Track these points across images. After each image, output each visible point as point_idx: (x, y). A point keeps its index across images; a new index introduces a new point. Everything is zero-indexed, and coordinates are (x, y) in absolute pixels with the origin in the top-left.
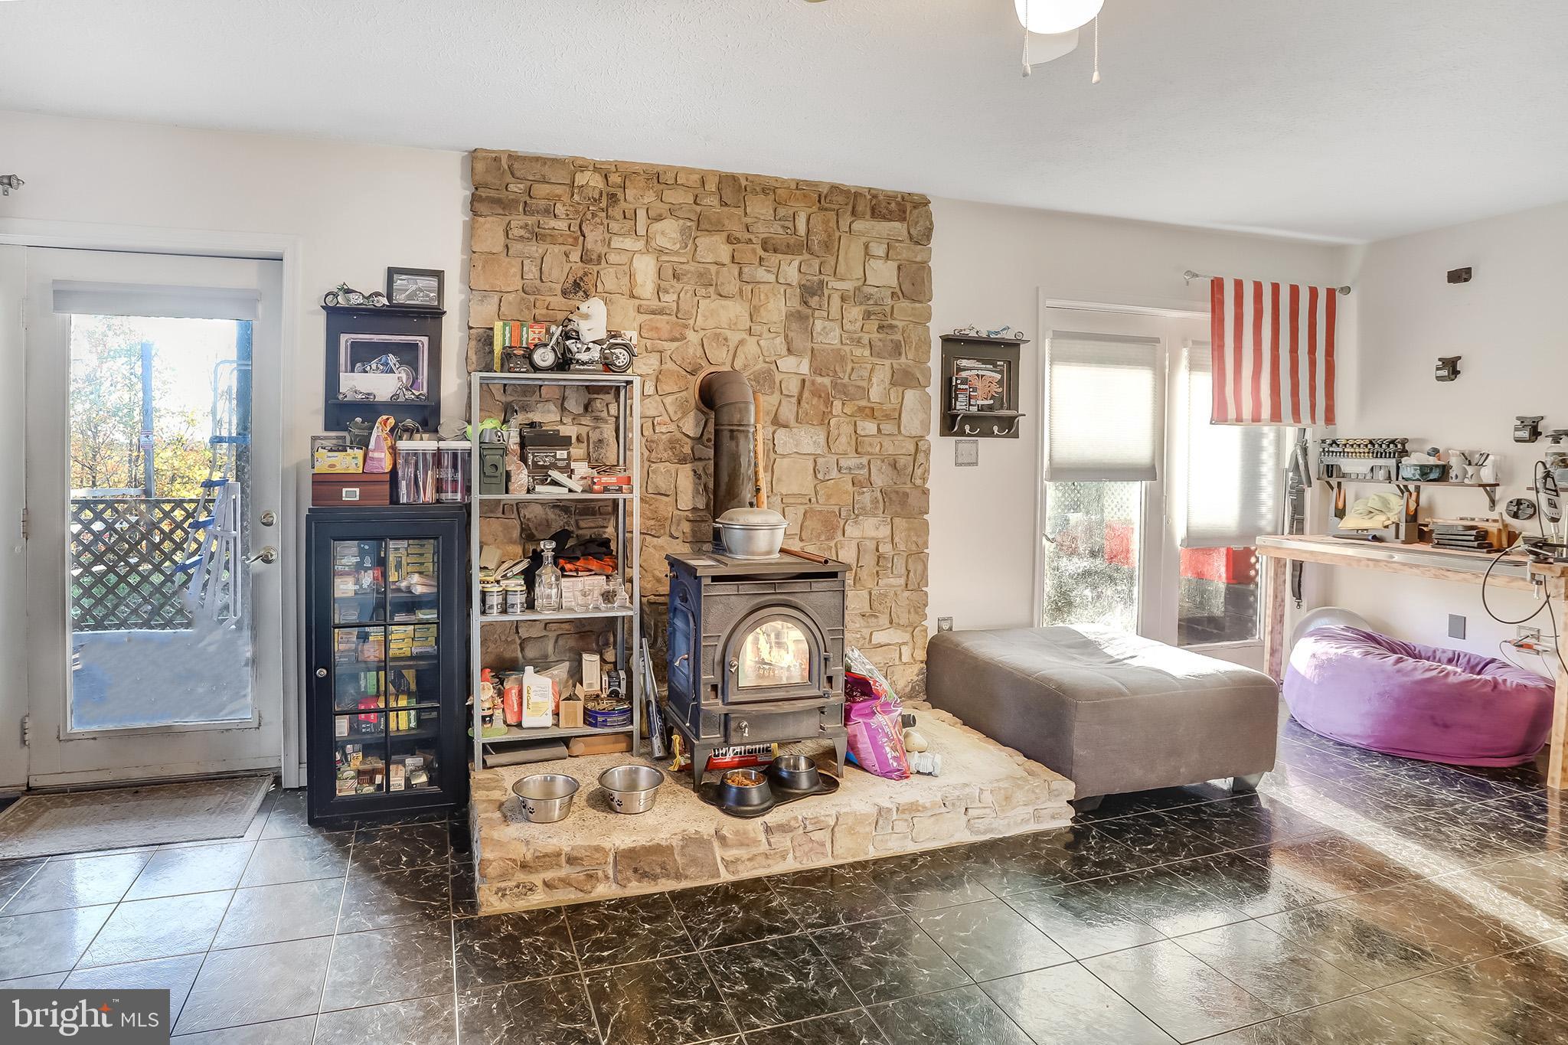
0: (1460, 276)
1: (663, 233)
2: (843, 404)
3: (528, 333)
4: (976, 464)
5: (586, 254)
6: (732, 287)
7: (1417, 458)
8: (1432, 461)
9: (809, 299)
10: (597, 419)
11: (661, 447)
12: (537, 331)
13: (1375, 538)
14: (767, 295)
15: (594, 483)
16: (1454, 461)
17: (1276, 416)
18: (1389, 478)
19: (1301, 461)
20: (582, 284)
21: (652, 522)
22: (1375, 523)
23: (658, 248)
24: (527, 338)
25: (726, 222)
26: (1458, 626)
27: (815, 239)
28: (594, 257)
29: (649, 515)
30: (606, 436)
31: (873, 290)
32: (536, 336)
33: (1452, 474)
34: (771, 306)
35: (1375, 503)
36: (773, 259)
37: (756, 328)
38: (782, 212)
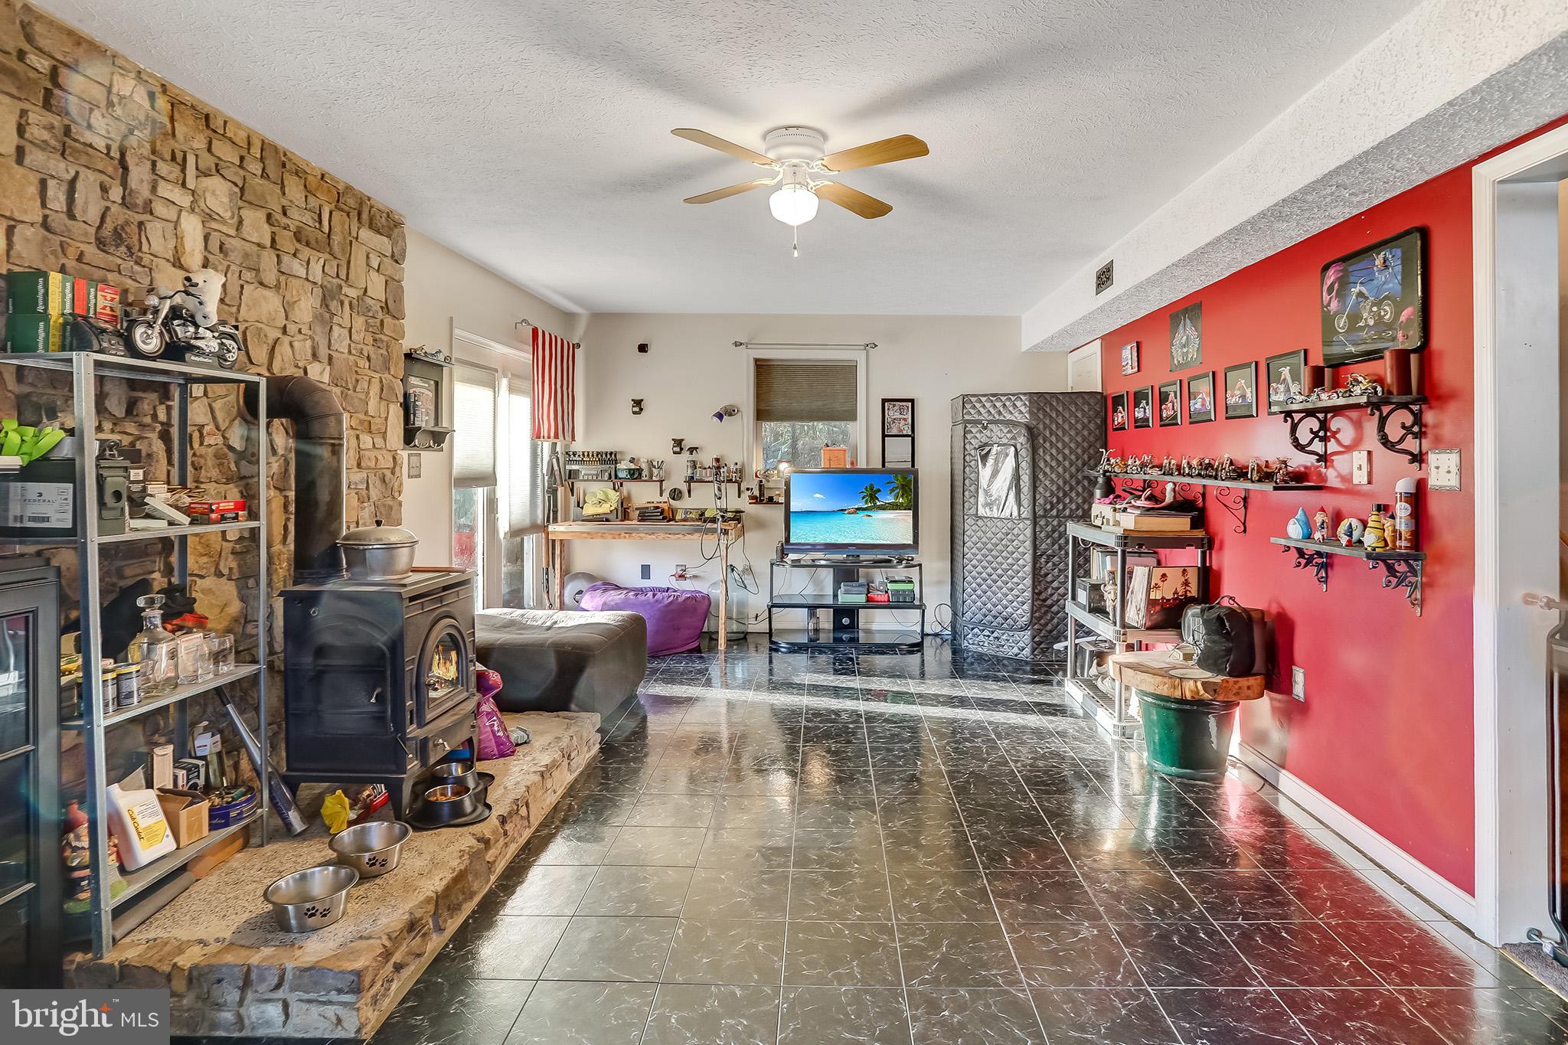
0: (643, 348)
1: (213, 193)
2: (351, 417)
3: (96, 297)
4: (419, 476)
5: (130, 194)
6: (270, 277)
7: (624, 465)
8: (633, 466)
9: (330, 303)
10: (142, 426)
11: (210, 463)
12: (109, 296)
13: (607, 520)
14: (298, 291)
15: (212, 511)
16: (644, 466)
17: (556, 436)
18: (610, 478)
19: (556, 467)
20: (124, 235)
21: (205, 559)
22: (605, 508)
23: (207, 211)
24: (95, 304)
25: (269, 198)
26: (646, 571)
27: (336, 238)
28: (140, 202)
29: (202, 551)
30: (155, 449)
31: (372, 302)
32: (108, 304)
33: (644, 474)
34: (302, 303)
35: (600, 496)
36: (306, 251)
37: (292, 328)
38: (312, 201)
